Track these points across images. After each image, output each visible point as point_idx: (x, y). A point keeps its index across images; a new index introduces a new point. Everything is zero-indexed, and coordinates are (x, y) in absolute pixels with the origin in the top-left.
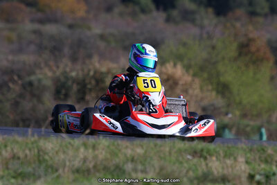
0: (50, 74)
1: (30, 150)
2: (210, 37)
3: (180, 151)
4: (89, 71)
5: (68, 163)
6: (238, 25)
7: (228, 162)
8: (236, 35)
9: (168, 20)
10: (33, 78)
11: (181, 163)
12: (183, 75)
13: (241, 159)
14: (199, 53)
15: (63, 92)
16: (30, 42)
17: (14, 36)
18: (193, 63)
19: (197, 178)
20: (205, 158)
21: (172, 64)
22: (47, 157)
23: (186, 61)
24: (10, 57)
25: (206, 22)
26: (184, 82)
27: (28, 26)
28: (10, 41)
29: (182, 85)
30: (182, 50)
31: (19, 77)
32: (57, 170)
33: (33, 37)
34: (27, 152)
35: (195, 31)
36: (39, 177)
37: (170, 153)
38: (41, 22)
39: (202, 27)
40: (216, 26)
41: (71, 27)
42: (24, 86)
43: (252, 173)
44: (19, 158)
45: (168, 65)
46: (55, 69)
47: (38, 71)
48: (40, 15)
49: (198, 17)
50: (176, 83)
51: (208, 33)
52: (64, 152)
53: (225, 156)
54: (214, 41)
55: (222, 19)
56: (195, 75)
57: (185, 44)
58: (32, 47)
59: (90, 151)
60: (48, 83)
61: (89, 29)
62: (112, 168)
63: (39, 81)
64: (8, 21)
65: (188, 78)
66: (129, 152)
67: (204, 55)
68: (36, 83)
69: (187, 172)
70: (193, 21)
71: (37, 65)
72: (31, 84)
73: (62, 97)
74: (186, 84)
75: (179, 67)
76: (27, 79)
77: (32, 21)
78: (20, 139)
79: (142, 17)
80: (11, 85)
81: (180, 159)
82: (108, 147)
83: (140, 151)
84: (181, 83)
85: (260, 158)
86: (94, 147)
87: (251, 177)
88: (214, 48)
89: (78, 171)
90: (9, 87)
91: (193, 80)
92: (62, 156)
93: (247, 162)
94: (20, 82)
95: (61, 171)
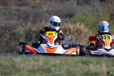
0: (22, 29)
1: (9, 62)
2: (97, 11)
3: (77, 62)
4: (40, 27)
5: (25, 68)
6: (110, 5)
7: (98, 66)
8: (109, 10)
9: (78, 4)
10: (15, 31)
11: (77, 67)
12: (85, 29)
13: (104, 65)
14: (92, 18)
15: (29, 37)
16: (15, 15)
17: (7, 12)
18: (89, 23)
19: (84, 74)
20: (88, 65)
21: (79, 23)
22: (16, 65)
23: (86, 22)
24: (5, 22)
25: (95, 4)
26: (85, 32)
27: (14, 7)
28: (5, 14)
29: (84, 33)
30: (84, 17)
31: (9, 31)
32: (20, 71)
33: (16, 12)
34: (7, 63)
35: (90, 8)
36: (12, 74)
37: (72, 63)
38: (20, 5)
39: (94, 7)
40: (100, 6)
41: (33, 7)
42: (11, 35)
43: (109, 71)
44: (3, 66)
45: (77, 24)
46: (25, 27)
47: (17, 28)
48: (19, 2)
49: (92, 2)
50: (81, 32)
51: (96, 9)
52: (24, 63)
53: (97, 64)
54: (99, 13)
55: (103, 2)
56: (90, 29)
57: (85, 15)
58: (16, 17)
59: (36, 62)
60: (22, 33)
61: (42, 8)
62: (46, 70)
63: (18, 32)
64: (4, 5)
65: (87, 30)
66: (53, 63)
67: (94, 19)
68: (17, 33)
69: (80, 71)
70: (90, 4)
71: (17, 25)
72: (14, 34)
73: (29, 39)
74: (86, 33)
75: (82, 25)
76: (13, 31)
77: (15, 5)
78: (4, 57)
79: (66, 2)
80: (5, 34)
81: (76, 65)
82: (44, 60)
83: (58, 62)
84: (83, 32)
85: (113, 64)
86: (38, 61)
87: (108, 73)
88: (98, 16)
89: (30, 71)
90: (4, 35)
91: (89, 31)
92: (23, 65)
93: (107, 66)
94: (9, 33)
95: (22, 71)
